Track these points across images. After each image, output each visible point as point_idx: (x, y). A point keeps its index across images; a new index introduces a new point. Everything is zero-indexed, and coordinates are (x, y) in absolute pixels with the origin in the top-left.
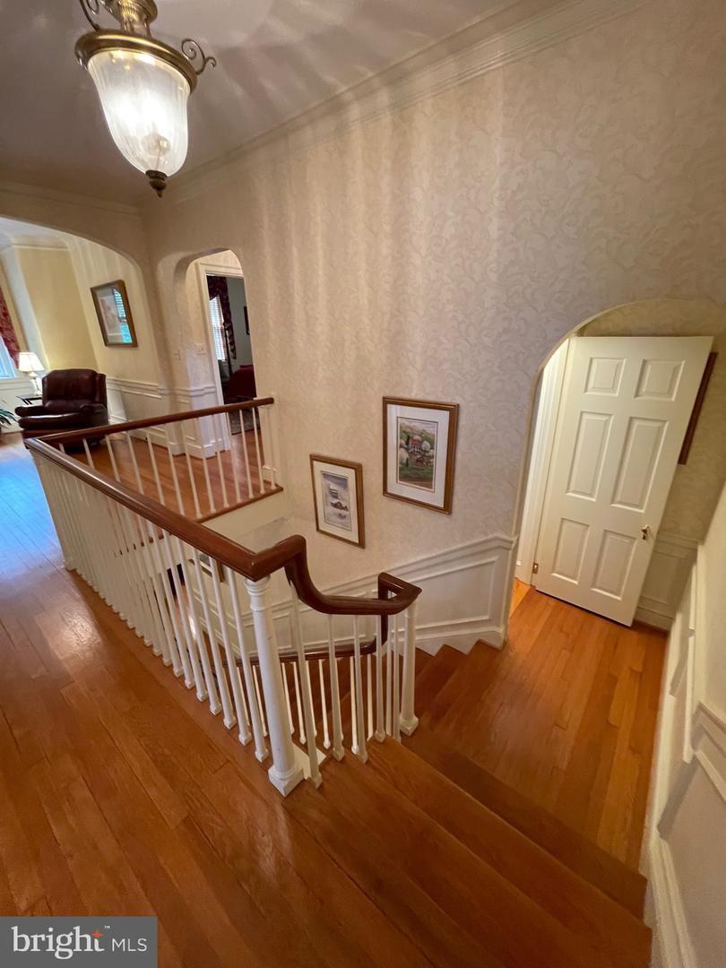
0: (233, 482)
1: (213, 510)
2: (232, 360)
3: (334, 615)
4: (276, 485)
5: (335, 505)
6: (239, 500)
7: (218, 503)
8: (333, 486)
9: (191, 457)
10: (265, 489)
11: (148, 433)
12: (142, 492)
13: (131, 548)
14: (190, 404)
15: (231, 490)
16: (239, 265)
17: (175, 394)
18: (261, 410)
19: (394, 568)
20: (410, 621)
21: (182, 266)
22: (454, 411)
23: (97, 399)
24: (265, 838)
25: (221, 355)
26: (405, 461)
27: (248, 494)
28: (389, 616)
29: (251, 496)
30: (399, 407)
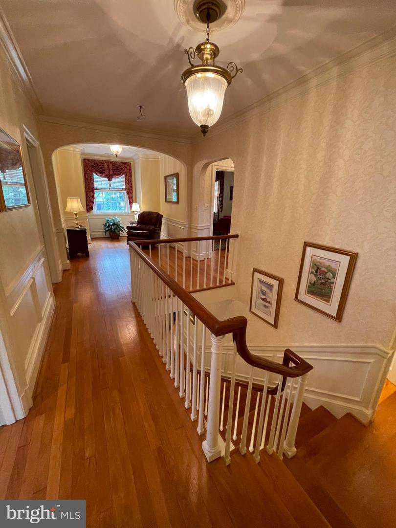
0: (210, 275)
1: (198, 288)
2: (220, 213)
3: (255, 367)
4: (232, 281)
5: (263, 300)
6: (211, 285)
7: (201, 285)
8: (264, 288)
9: (193, 259)
10: (225, 282)
11: (176, 245)
12: (168, 274)
13: (160, 298)
14: (197, 233)
15: (208, 279)
16: (233, 166)
17: (190, 227)
18: (231, 240)
19: (295, 346)
20: (302, 385)
21: (206, 166)
22: (354, 258)
23: (158, 226)
24: (194, 481)
25: (215, 210)
26: (313, 282)
27: (216, 283)
28: (288, 377)
29: (218, 284)
30: (312, 248)
